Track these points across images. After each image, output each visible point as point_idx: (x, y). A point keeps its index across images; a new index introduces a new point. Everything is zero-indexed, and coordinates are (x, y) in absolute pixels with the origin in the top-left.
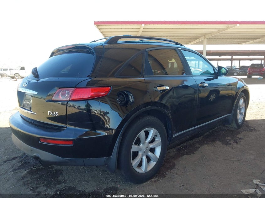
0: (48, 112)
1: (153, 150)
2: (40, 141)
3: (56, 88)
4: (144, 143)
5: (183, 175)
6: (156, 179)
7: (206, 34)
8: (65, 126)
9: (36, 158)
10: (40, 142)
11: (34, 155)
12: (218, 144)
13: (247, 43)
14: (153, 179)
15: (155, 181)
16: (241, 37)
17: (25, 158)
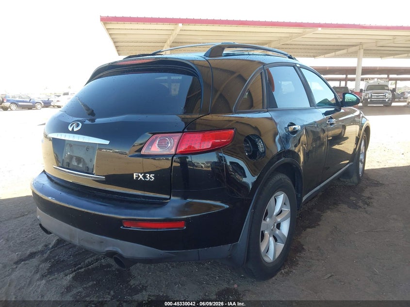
0: (135, 174)
1: (278, 226)
2: (122, 225)
3: (147, 134)
4: (271, 217)
5: (322, 260)
6: (286, 270)
7: (271, 41)
8: (168, 197)
9: (112, 254)
10: (124, 227)
11: (107, 249)
12: (344, 207)
13: (326, 55)
14: (282, 270)
15: (287, 273)
16: (319, 47)
17: (51, 252)
